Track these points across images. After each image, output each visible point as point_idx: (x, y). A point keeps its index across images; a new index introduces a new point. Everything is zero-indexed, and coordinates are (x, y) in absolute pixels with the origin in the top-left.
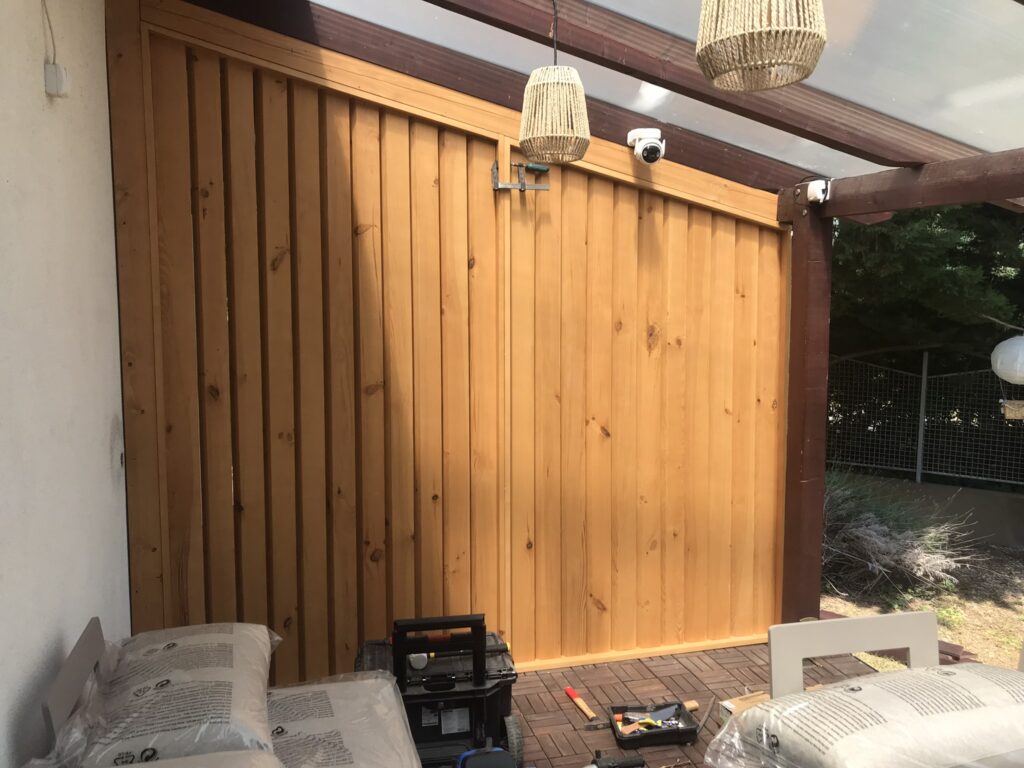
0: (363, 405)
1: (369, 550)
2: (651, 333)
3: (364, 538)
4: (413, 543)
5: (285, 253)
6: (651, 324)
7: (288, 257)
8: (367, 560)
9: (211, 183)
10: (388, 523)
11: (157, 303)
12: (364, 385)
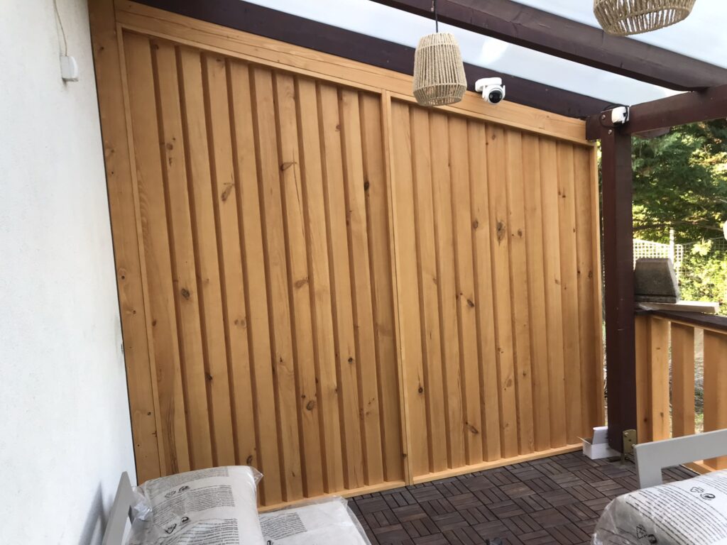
0: (295, 296)
1: (305, 402)
2: (500, 228)
3: (301, 394)
4: (336, 395)
5: (231, 187)
6: (499, 221)
7: (233, 190)
8: (304, 410)
9: (174, 139)
10: (317, 381)
11: (140, 230)
12: (294, 281)
